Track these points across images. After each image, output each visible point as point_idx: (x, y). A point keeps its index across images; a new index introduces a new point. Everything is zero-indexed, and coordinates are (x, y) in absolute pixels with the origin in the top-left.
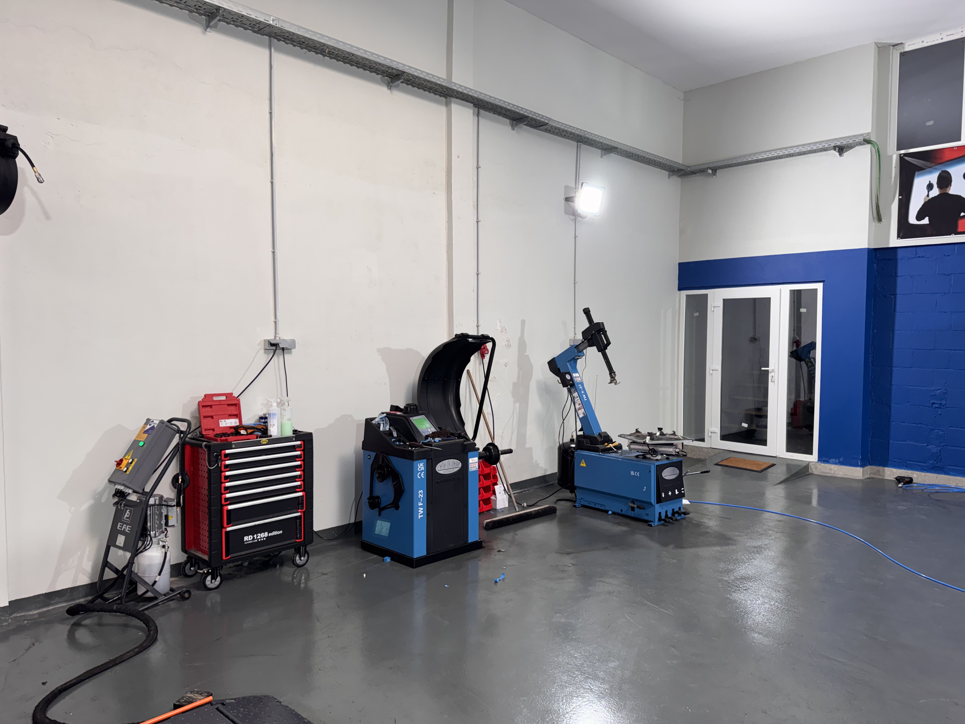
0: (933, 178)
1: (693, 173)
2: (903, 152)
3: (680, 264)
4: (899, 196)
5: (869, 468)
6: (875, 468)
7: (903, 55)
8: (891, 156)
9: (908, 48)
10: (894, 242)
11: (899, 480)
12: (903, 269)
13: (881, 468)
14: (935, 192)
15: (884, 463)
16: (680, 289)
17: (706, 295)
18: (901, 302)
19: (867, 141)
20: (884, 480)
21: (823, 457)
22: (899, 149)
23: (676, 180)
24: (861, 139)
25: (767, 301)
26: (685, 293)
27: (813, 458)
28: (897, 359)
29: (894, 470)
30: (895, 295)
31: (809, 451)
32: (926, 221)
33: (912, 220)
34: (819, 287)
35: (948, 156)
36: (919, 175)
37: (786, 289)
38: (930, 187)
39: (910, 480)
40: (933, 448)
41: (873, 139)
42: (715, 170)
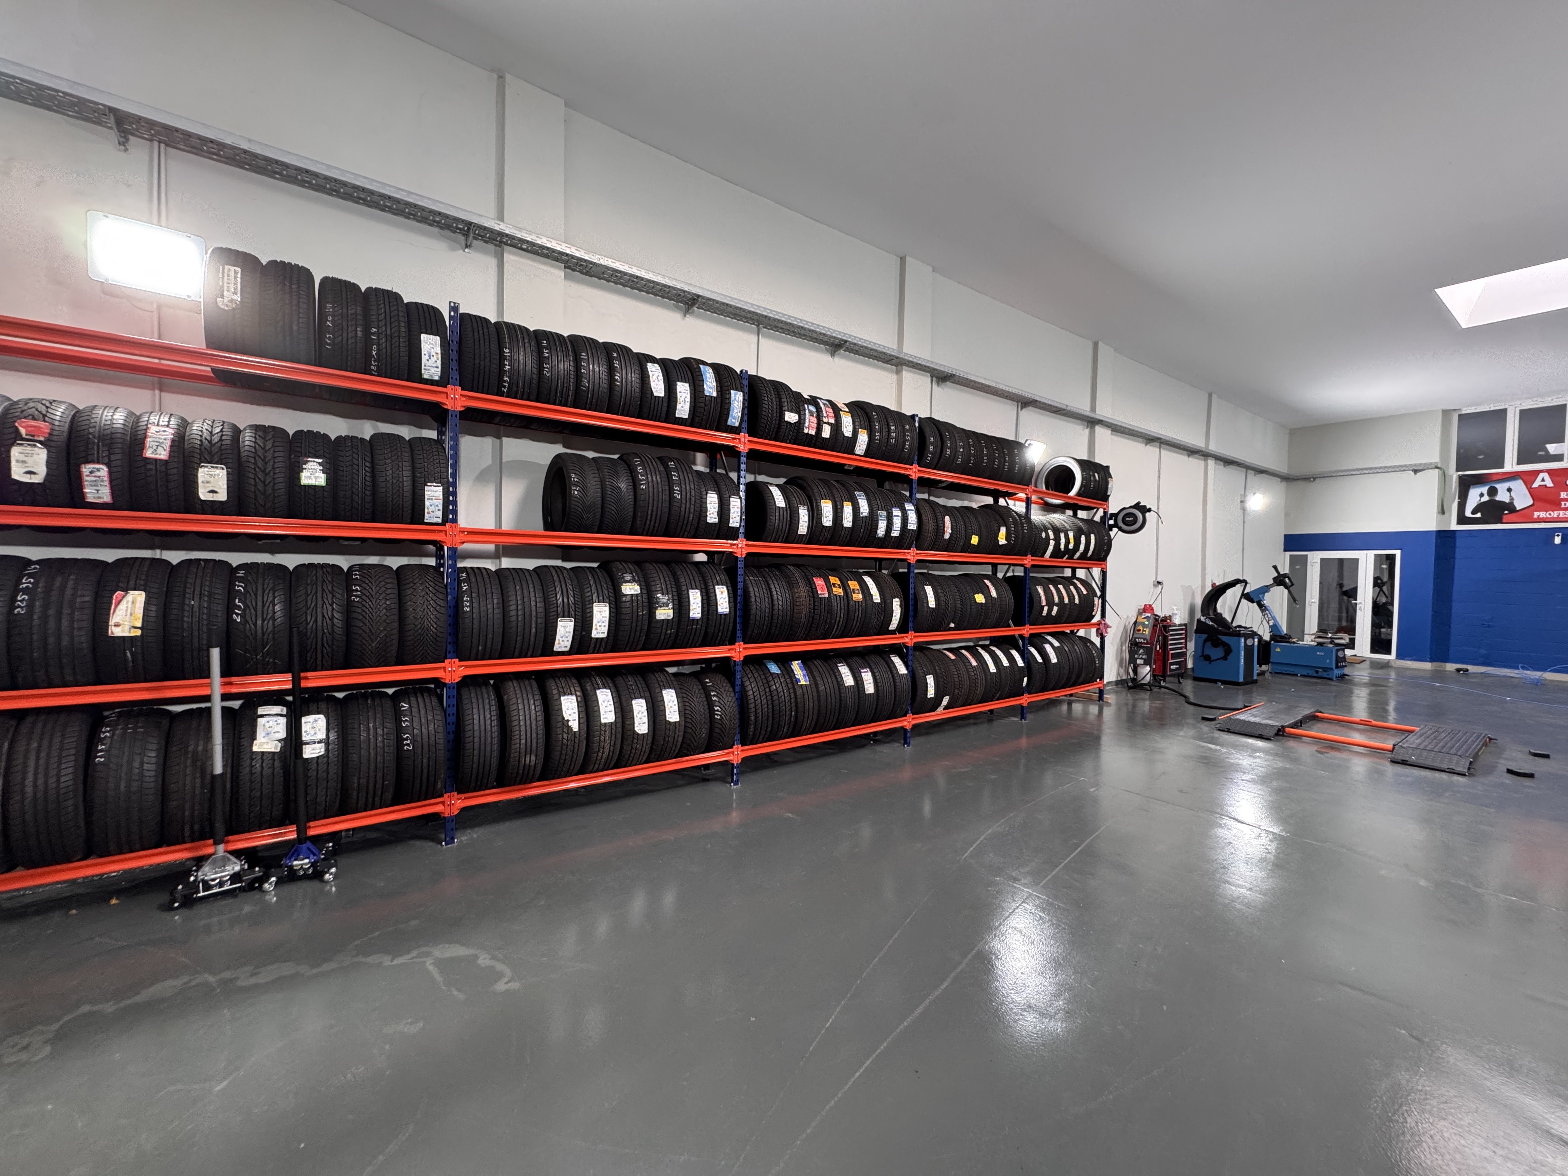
0: (1485, 489)
1: (1298, 479)
2: (1460, 473)
3: (1286, 536)
4: (1459, 499)
5: (1435, 664)
6: (1439, 664)
7: (1460, 416)
8: (1452, 476)
9: (1464, 412)
10: (1454, 526)
11: (1458, 670)
12: (1459, 543)
13: (1443, 664)
14: (1486, 498)
15: (1446, 660)
16: (1285, 550)
17: (1307, 556)
18: (1459, 563)
19: (1437, 467)
20: (1445, 671)
21: (1399, 656)
22: (1458, 470)
23: (1284, 483)
24: (1434, 466)
25: (1356, 561)
26: (1288, 554)
27: (1393, 656)
28: (1455, 596)
29: (1453, 665)
30: (1454, 558)
31: (1389, 652)
32: (1479, 515)
33: (1468, 513)
34: (1398, 553)
35: (1495, 478)
36: (1473, 488)
37: (1372, 553)
38: (1482, 495)
39: (1467, 670)
40: (1483, 651)
41: (1439, 466)
42: (1314, 479)
